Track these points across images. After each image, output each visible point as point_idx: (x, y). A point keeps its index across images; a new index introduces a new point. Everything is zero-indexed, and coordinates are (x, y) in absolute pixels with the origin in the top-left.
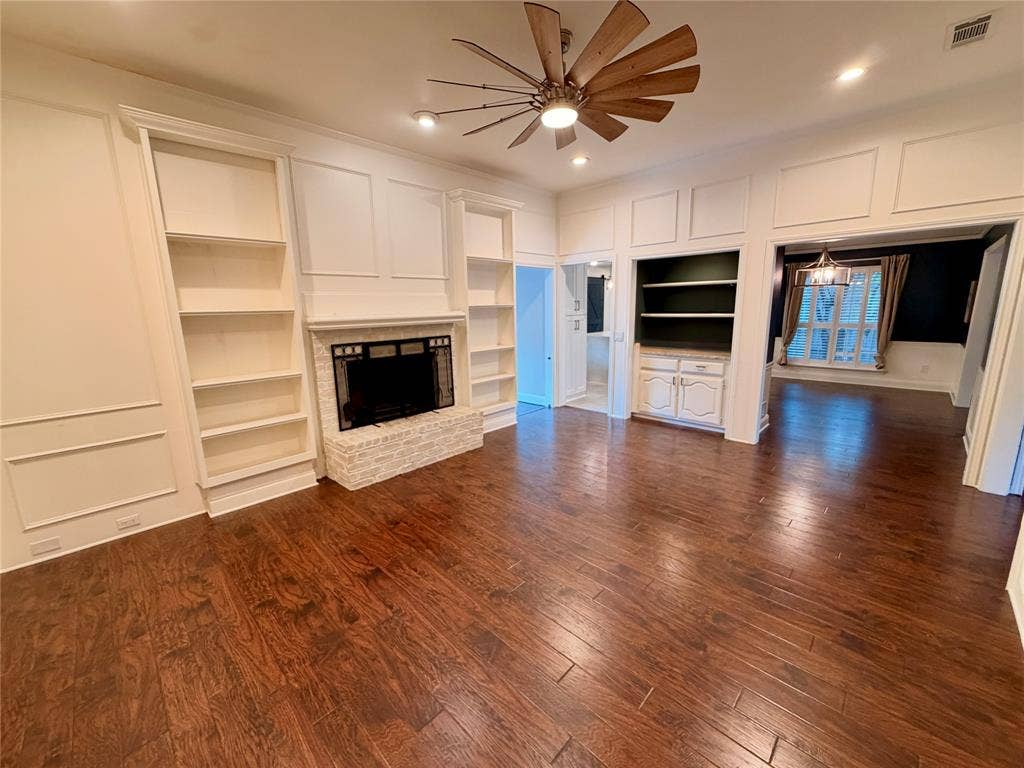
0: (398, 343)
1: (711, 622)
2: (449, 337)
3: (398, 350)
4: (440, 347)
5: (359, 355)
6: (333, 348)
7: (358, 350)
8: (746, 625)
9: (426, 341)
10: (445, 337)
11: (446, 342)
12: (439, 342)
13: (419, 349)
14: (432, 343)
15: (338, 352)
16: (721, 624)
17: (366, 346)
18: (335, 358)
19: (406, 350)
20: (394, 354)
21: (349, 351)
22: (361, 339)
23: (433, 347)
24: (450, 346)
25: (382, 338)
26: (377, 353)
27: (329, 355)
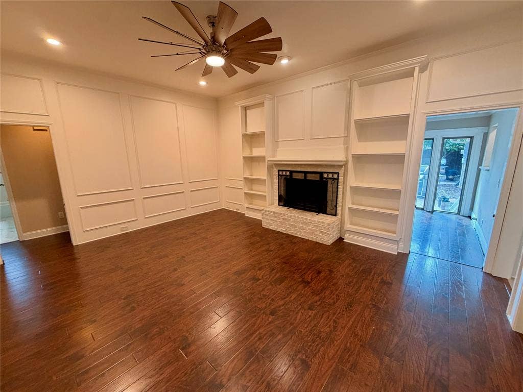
0: (306, 173)
1: (133, 305)
2: (338, 173)
3: (305, 176)
4: (330, 178)
5: (288, 176)
6: (279, 171)
7: (288, 173)
8: (122, 316)
9: (321, 174)
10: (336, 173)
11: (336, 176)
12: (330, 176)
13: (317, 177)
14: (325, 176)
15: (281, 173)
16: (129, 308)
17: (291, 172)
18: (279, 175)
19: (310, 177)
20: (303, 178)
21: (284, 173)
22: (290, 169)
23: (325, 178)
24: (338, 179)
25: (299, 169)
26: (295, 176)
27: (277, 173)
